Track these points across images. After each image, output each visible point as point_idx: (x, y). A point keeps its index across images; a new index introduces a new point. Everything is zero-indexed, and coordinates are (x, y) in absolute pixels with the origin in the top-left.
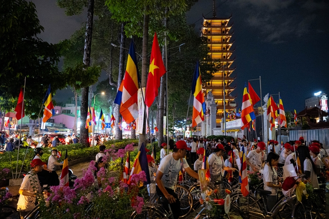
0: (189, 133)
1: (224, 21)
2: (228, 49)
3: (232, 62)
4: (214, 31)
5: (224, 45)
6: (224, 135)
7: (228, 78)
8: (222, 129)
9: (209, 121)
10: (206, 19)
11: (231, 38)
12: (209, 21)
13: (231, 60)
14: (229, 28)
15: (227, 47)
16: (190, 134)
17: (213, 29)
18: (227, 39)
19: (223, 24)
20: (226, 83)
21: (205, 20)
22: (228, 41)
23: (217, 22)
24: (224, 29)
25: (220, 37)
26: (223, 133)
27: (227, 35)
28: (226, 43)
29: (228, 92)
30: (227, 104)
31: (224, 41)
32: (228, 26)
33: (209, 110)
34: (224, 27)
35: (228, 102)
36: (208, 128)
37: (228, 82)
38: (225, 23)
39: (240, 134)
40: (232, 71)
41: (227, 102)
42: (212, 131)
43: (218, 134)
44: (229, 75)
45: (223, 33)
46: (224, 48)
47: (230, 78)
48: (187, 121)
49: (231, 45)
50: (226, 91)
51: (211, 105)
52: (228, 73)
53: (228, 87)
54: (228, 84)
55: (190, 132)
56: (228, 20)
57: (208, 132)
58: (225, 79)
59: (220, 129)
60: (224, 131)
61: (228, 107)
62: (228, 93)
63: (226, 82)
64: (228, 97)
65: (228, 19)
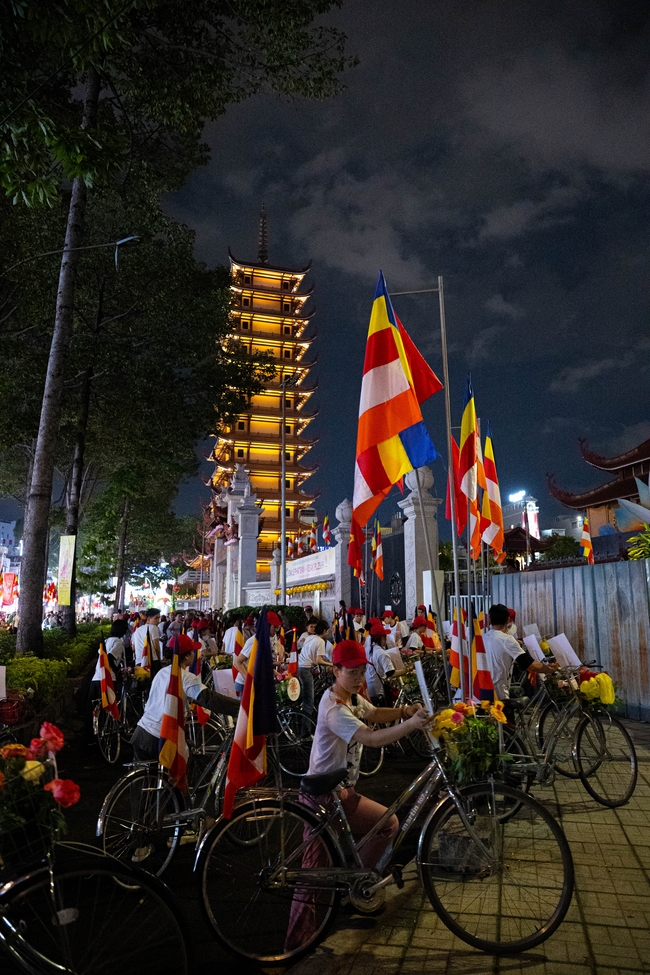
0: (166, 600)
1: (288, 277)
2: (298, 358)
3: (308, 394)
4: (260, 299)
5: (289, 345)
6: (281, 603)
7: (295, 440)
8: (274, 586)
9: (234, 560)
10: (238, 262)
11: (307, 327)
12: (248, 271)
13: (305, 387)
14: (303, 299)
15: (297, 351)
16: (170, 604)
17: (257, 294)
18: (296, 329)
19: (286, 287)
20: (292, 453)
21: (235, 268)
22: (298, 335)
23: (270, 277)
24: (287, 300)
25: (277, 319)
26: (278, 598)
27: (297, 317)
28: (293, 339)
29: (297, 480)
30: (292, 514)
31: (286, 334)
32: (300, 293)
33: (236, 527)
34: (290, 294)
35: (296, 511)
36: (232, 581)
37: (298, 452)
38: (293, 282)
39: (330, 598)
40: (308, 421)
41: (292, 509)
42: (244, 593)
43: (261, 603)
44: (299, 432)
45: (285, 310)
46: (287, 353)
47: (303, 439)
48: (171, 565)
49: (306, 346)
50: (291, 476)
51: (240, 509)
52: (298, 426)
53: (295, 466)
54: (296, 456)
55: (170, 597)
56: (300, 277)
57: (231, 596)
58: (288, 441)
59: (268, 587)
60: (281, 592)
61: (294, 524)
62: (296, 483)
63: (290, 449)
64: (294, 495)
65: (299, 272)
